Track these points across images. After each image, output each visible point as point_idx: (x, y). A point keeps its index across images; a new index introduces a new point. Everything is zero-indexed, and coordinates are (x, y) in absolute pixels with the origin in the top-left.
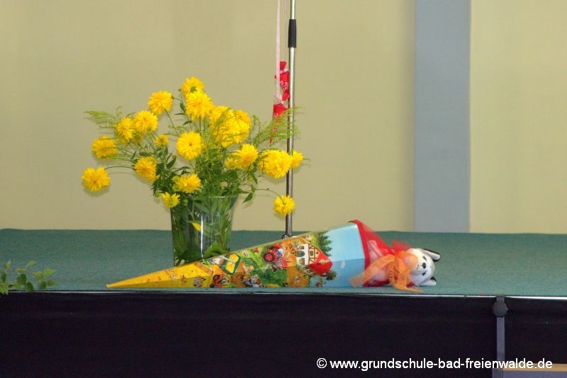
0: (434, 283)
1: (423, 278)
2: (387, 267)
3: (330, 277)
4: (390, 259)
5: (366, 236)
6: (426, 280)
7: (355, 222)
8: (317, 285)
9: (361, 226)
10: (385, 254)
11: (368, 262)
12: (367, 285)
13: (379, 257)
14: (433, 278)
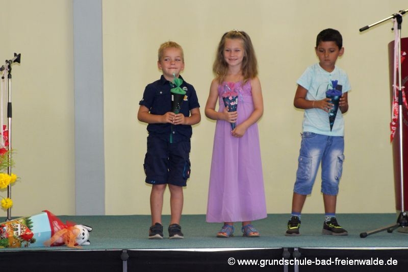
0: (88, 243)
1: (83, 241)
2: (63, 235)
3: (33, 241)
4: (65, 231)
5: (52, 218)
6: (84, 242)
7: (46, 211)
8: (25, 246)
9: (49, 213)
10: (62, 228)
11: (53, 233)
12: (53, 245)
13: (59, 230)
14: (88, 241)
